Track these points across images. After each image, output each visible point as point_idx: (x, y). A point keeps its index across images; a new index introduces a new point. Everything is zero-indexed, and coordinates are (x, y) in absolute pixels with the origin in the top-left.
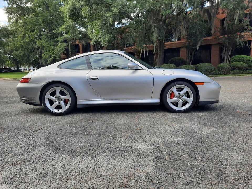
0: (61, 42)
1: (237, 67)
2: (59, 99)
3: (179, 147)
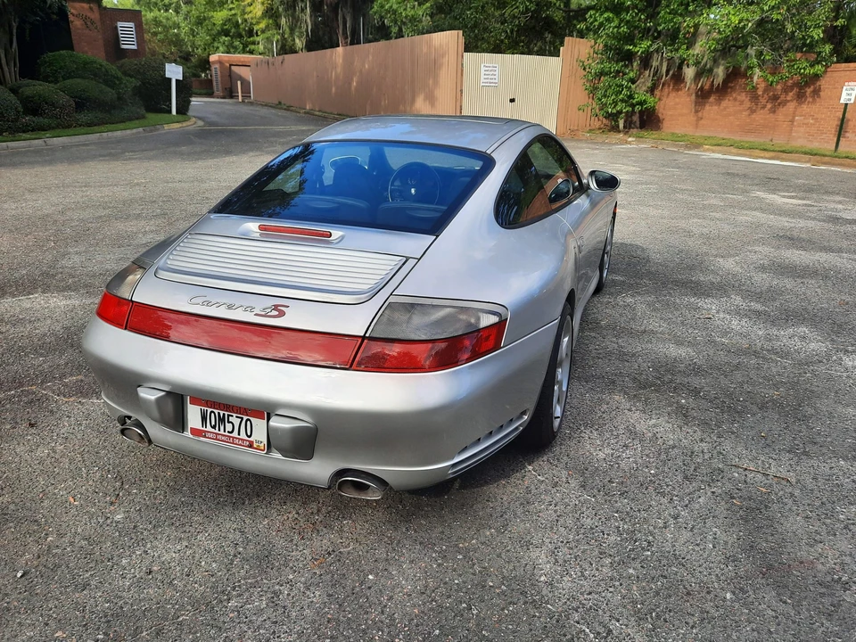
1: (88, 99)
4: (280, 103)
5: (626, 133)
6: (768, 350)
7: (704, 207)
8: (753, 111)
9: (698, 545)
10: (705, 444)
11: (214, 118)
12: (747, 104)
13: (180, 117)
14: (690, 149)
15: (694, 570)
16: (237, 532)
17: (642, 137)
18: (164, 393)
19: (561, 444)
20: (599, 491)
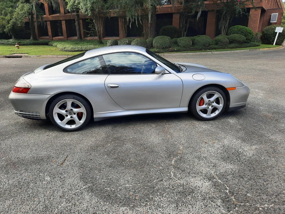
0: (22, 3)
2: (71, 112)
3: (236, 180)
13: (277, 46)
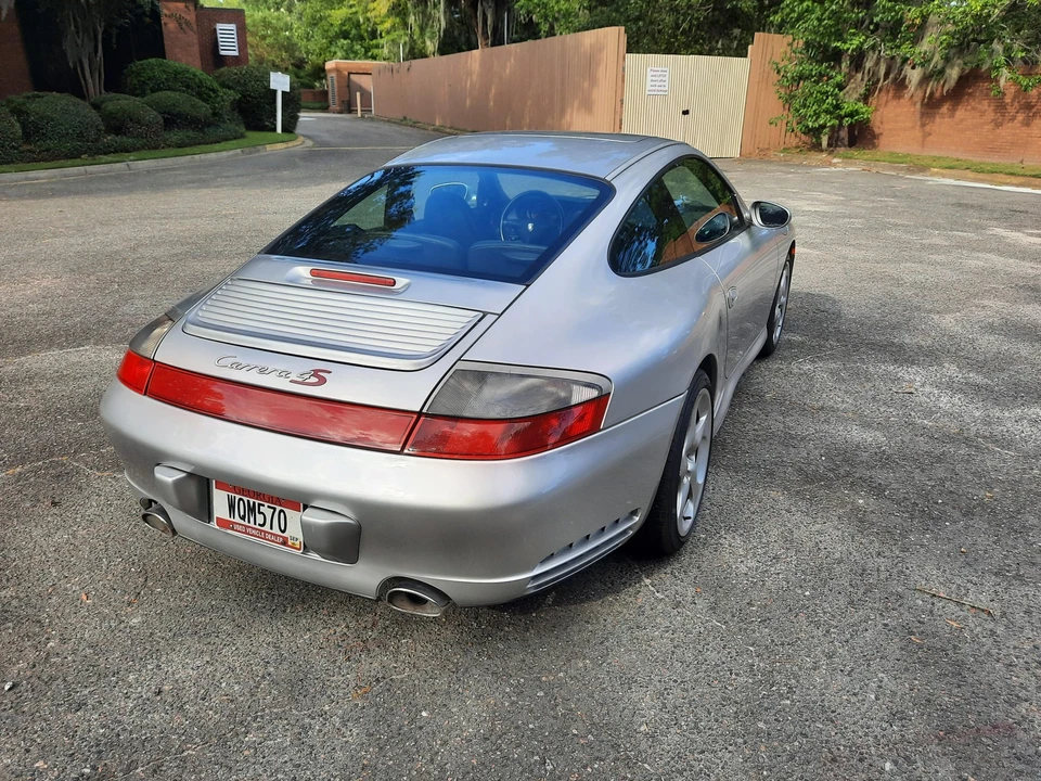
1: (179, 115)
4: (405, 118)
5: (831, 153)
6: (985, 437)
7: (923, 247)
8: (998, 125)
9: (855, 694)
10: (883, 560)
11: (326, 137)
12: (990, 115)
13: (286, 136)
14: (913, 172)
15: (846, 728)
16: (271, 648)
17: (850, 158)
18: (184, 475)
19: (692, 553)
20: (733, 616)
